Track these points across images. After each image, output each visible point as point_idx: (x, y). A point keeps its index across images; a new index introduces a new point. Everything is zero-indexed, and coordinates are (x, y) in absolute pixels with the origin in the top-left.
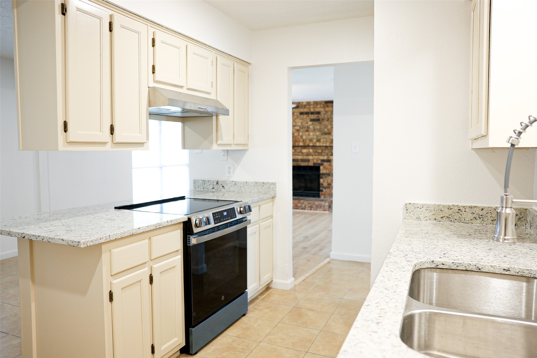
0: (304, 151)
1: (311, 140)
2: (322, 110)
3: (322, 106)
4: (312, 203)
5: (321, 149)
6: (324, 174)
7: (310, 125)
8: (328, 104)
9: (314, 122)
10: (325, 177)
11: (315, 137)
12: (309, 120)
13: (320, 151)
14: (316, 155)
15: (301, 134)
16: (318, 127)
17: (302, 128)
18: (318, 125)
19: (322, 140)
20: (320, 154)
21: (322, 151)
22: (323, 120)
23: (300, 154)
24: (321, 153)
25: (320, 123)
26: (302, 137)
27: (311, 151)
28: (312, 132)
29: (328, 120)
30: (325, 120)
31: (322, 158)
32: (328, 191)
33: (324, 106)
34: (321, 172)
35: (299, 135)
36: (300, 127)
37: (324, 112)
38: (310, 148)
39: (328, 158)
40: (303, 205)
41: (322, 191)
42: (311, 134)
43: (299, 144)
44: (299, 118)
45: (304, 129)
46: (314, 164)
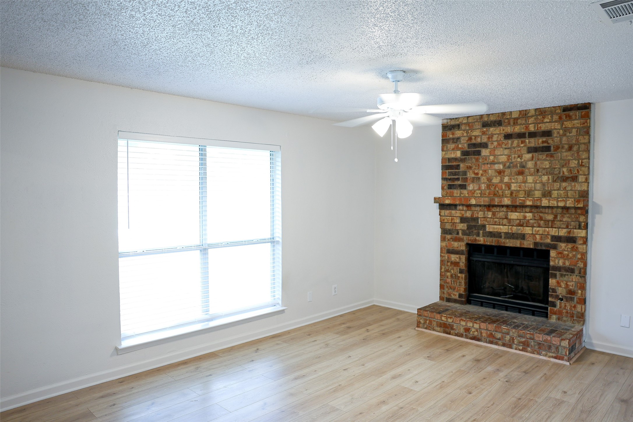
0: (514, 215)
1: (529, 193)
2: (557, 126)
3: (556, 117)
4: (528, 336)
5: (552, 213)
6: (558, 269)
7: (526, 162)
8: (571, 113)
9: (535, 155)
10: (562, 275)
11: (538, 186)
12: (524, 150)
13: (550, 217)
14: (539, 226)
15: (506, 179)
16: (547, 164)
17: (509, 167)
18: (545, 160)
19: (555, 194)
20: (551, 224)
21: (556, 217)
22: (557, 148)
23: (505, 221)
24: (553, 221)
25: (552, 156)
26: (508, 186)
27: (529, 216)
28: (531, 175)
29: (570, 148)
30: (563, 147)
31: (554, 232)
32: (568, 308)
33: (560, 118)
34: (552, 263)
35: (502, 181)
36: (504, 166)
37: (561, 132)
38: (528, 210)
39: (569, 232)
40: (508, 338)
41: (554, 305)
42: (530, 179)
43: (501, 201)
44: (503, 146)
45: (514, 170)
46: (536, 244)
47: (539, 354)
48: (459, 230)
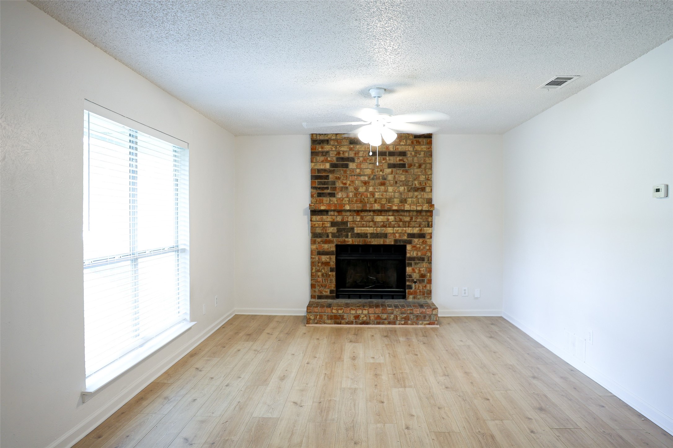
0: (379, 219)
1: (389, 200)
2: (410, 148)
3: (409, 142)
5: (409, 216)
6: (413, 259)
7: (387, 175)
8: (420, 140)
9: (394, 170)
10: (416, 264)
11: (397, 195)
12: (385, 166)
13: (408, 219)
14: (399, 227)
15: (371, 189)
16: (403, 178)
17: (373, 179)
18: (402, 174)
19: (409, 200)
20: (408, 224)
21: (411, 219)
22: (410, 165)
23: (371, 224)
24: (409, 222)
25: (407, 171)
26: (373, 194)
27: (391, 218)
28: (391, 186)
29: (420, 166)
30: (415, 165)
31: (409, 230)
32: (421, 288)
33: (412, 143)
34: (408, 255)
35: (367, 190)
36: (369, 178)
37: (413, 153)
38: (391, 213)
39: (421, 230)
41: (410, 287)
42: (390, 189)
43: (372, 207)
44: (368, 161)
45: (378, 181)
46: (396, 241)
47: (417, 324)
48: (329, 234)
